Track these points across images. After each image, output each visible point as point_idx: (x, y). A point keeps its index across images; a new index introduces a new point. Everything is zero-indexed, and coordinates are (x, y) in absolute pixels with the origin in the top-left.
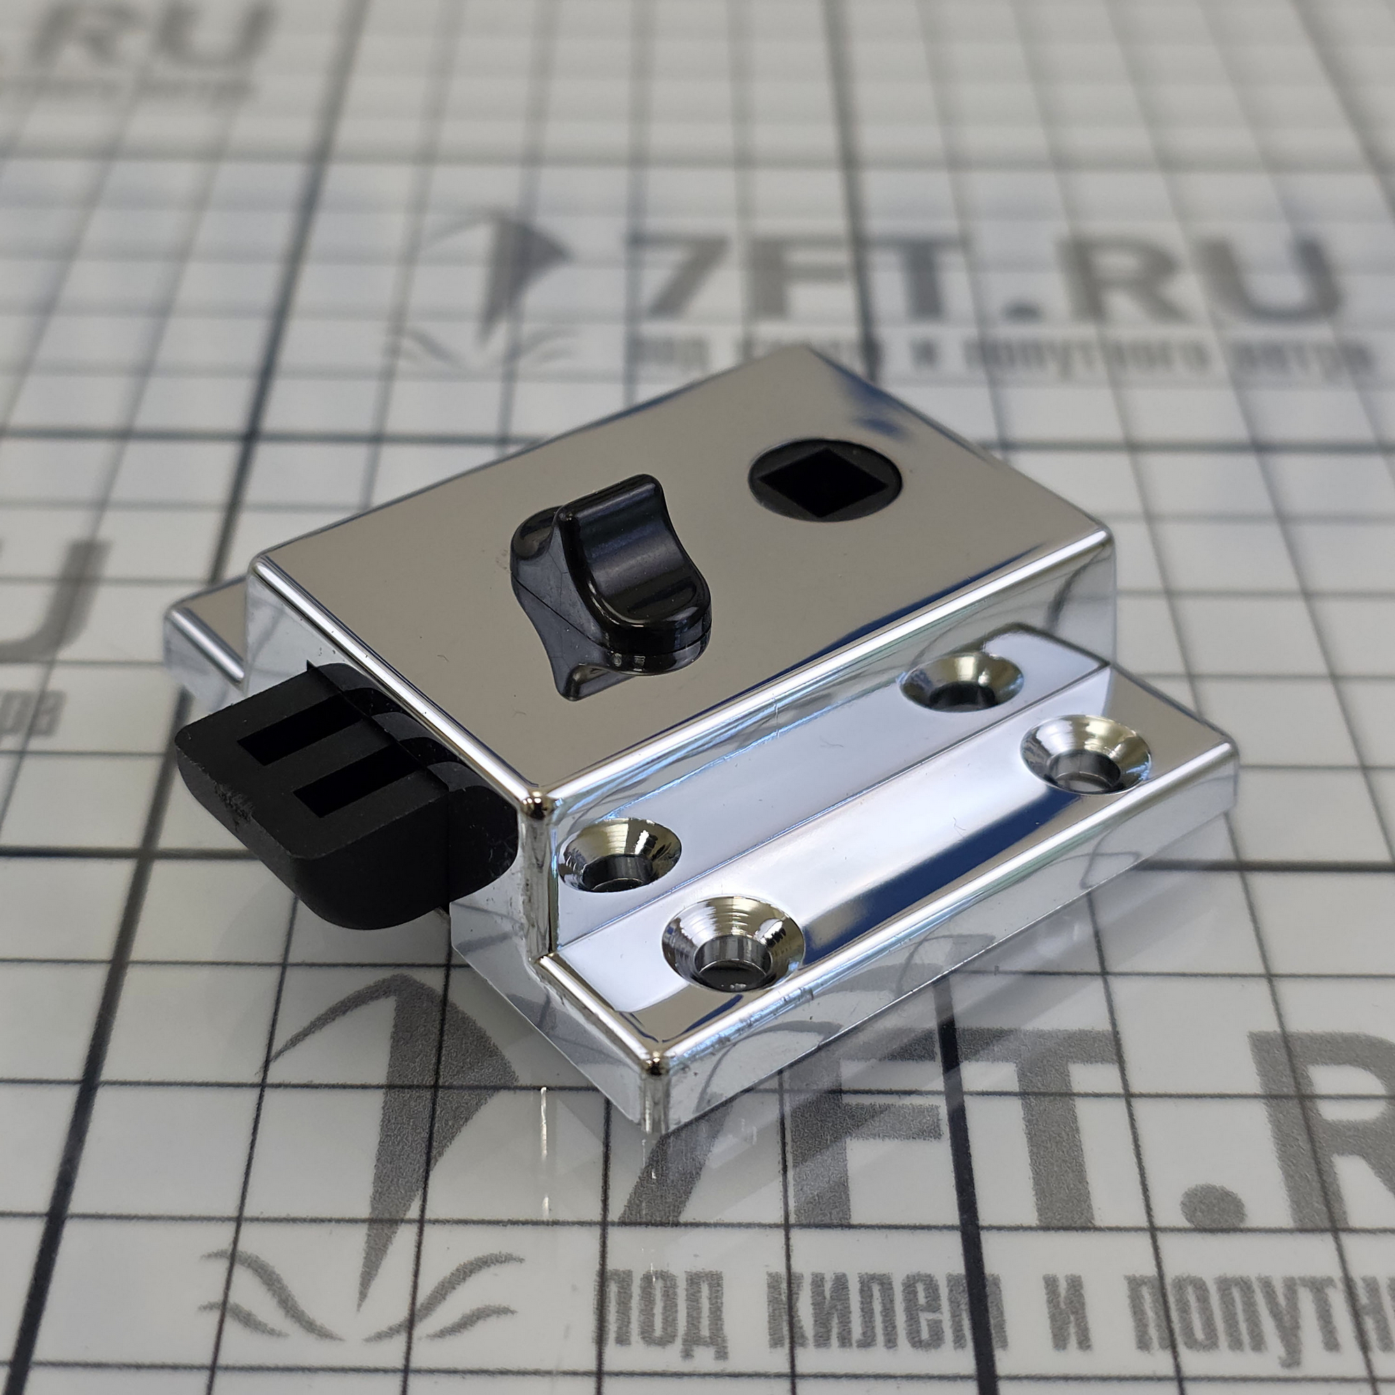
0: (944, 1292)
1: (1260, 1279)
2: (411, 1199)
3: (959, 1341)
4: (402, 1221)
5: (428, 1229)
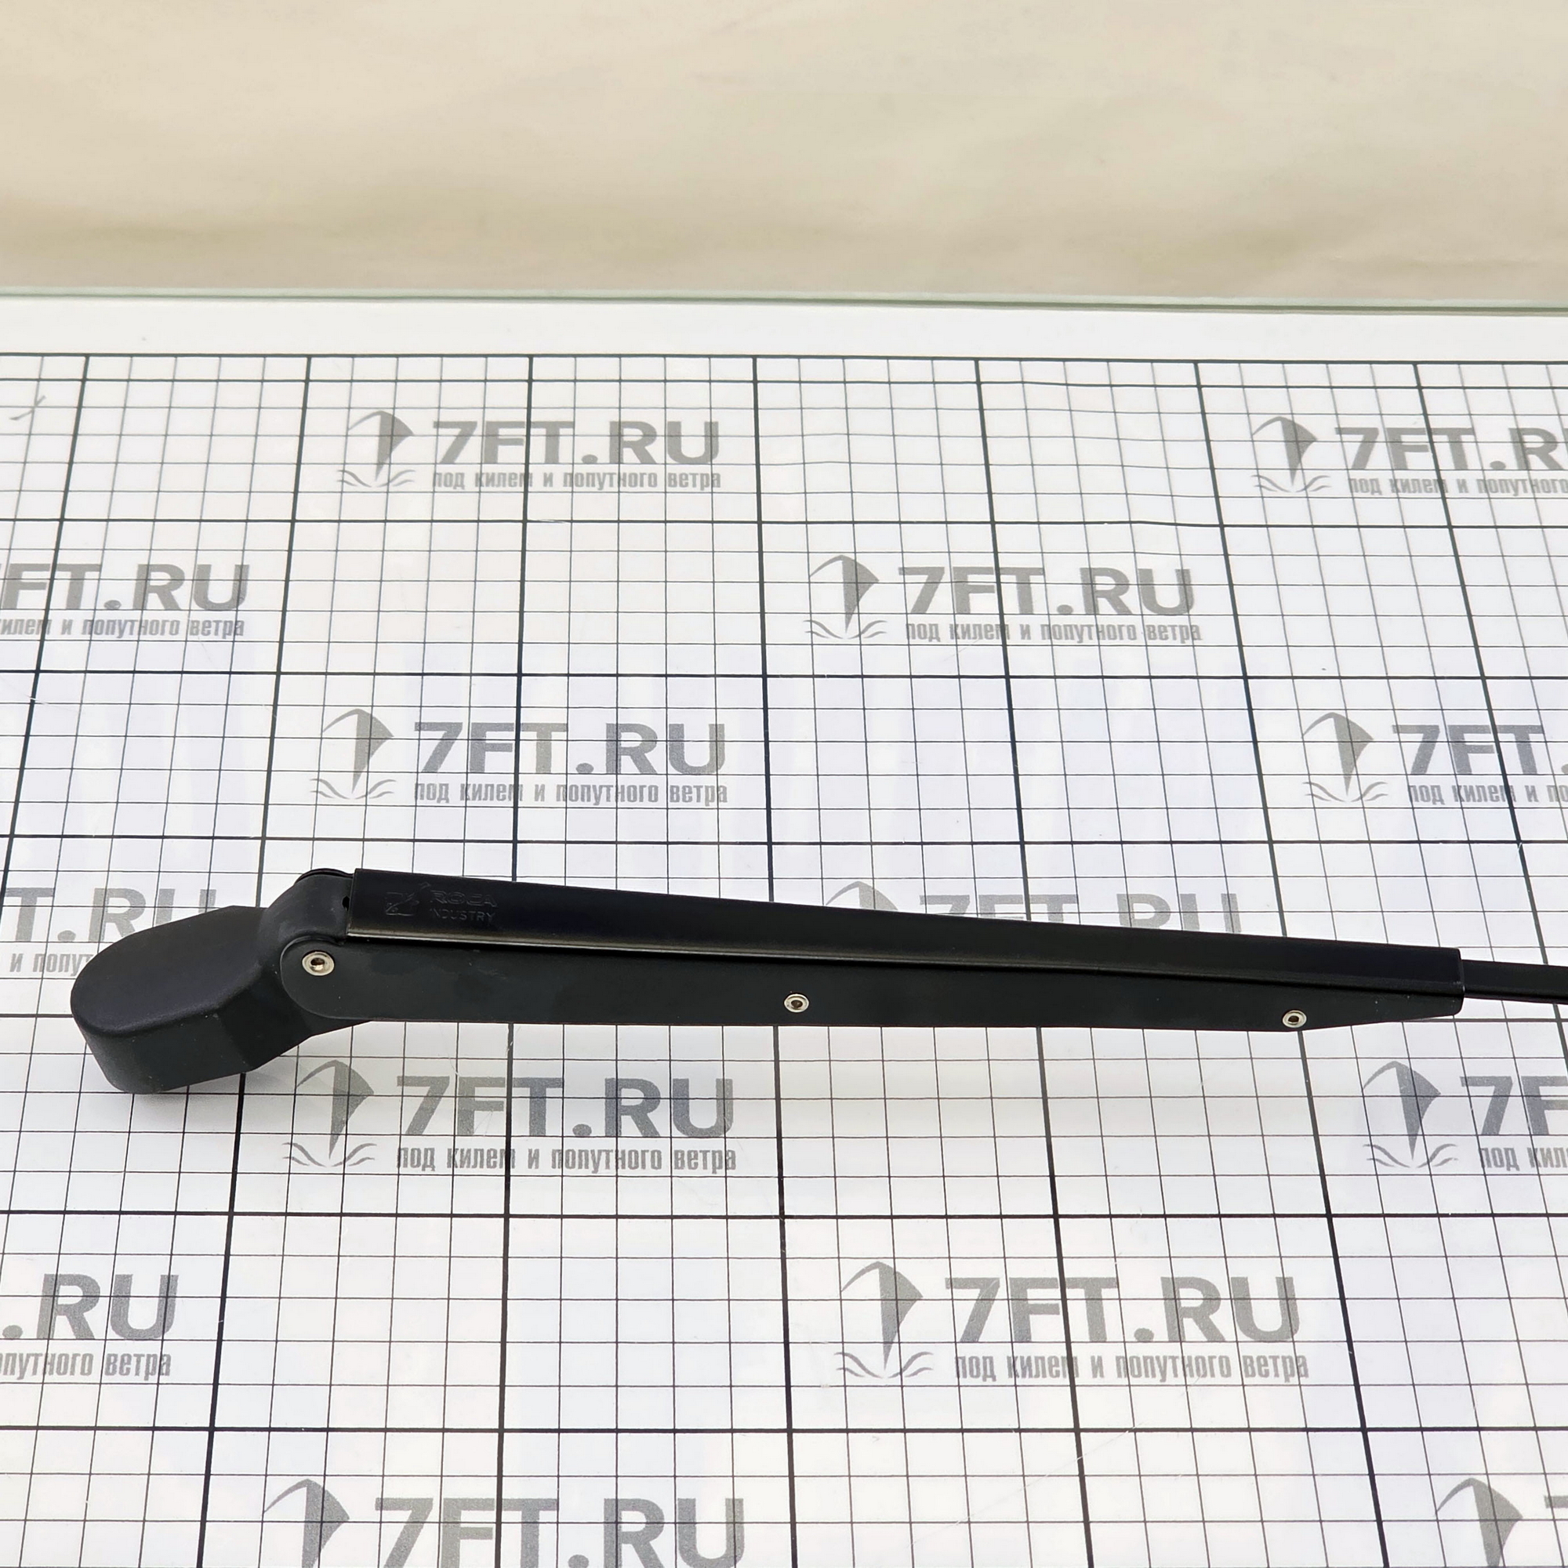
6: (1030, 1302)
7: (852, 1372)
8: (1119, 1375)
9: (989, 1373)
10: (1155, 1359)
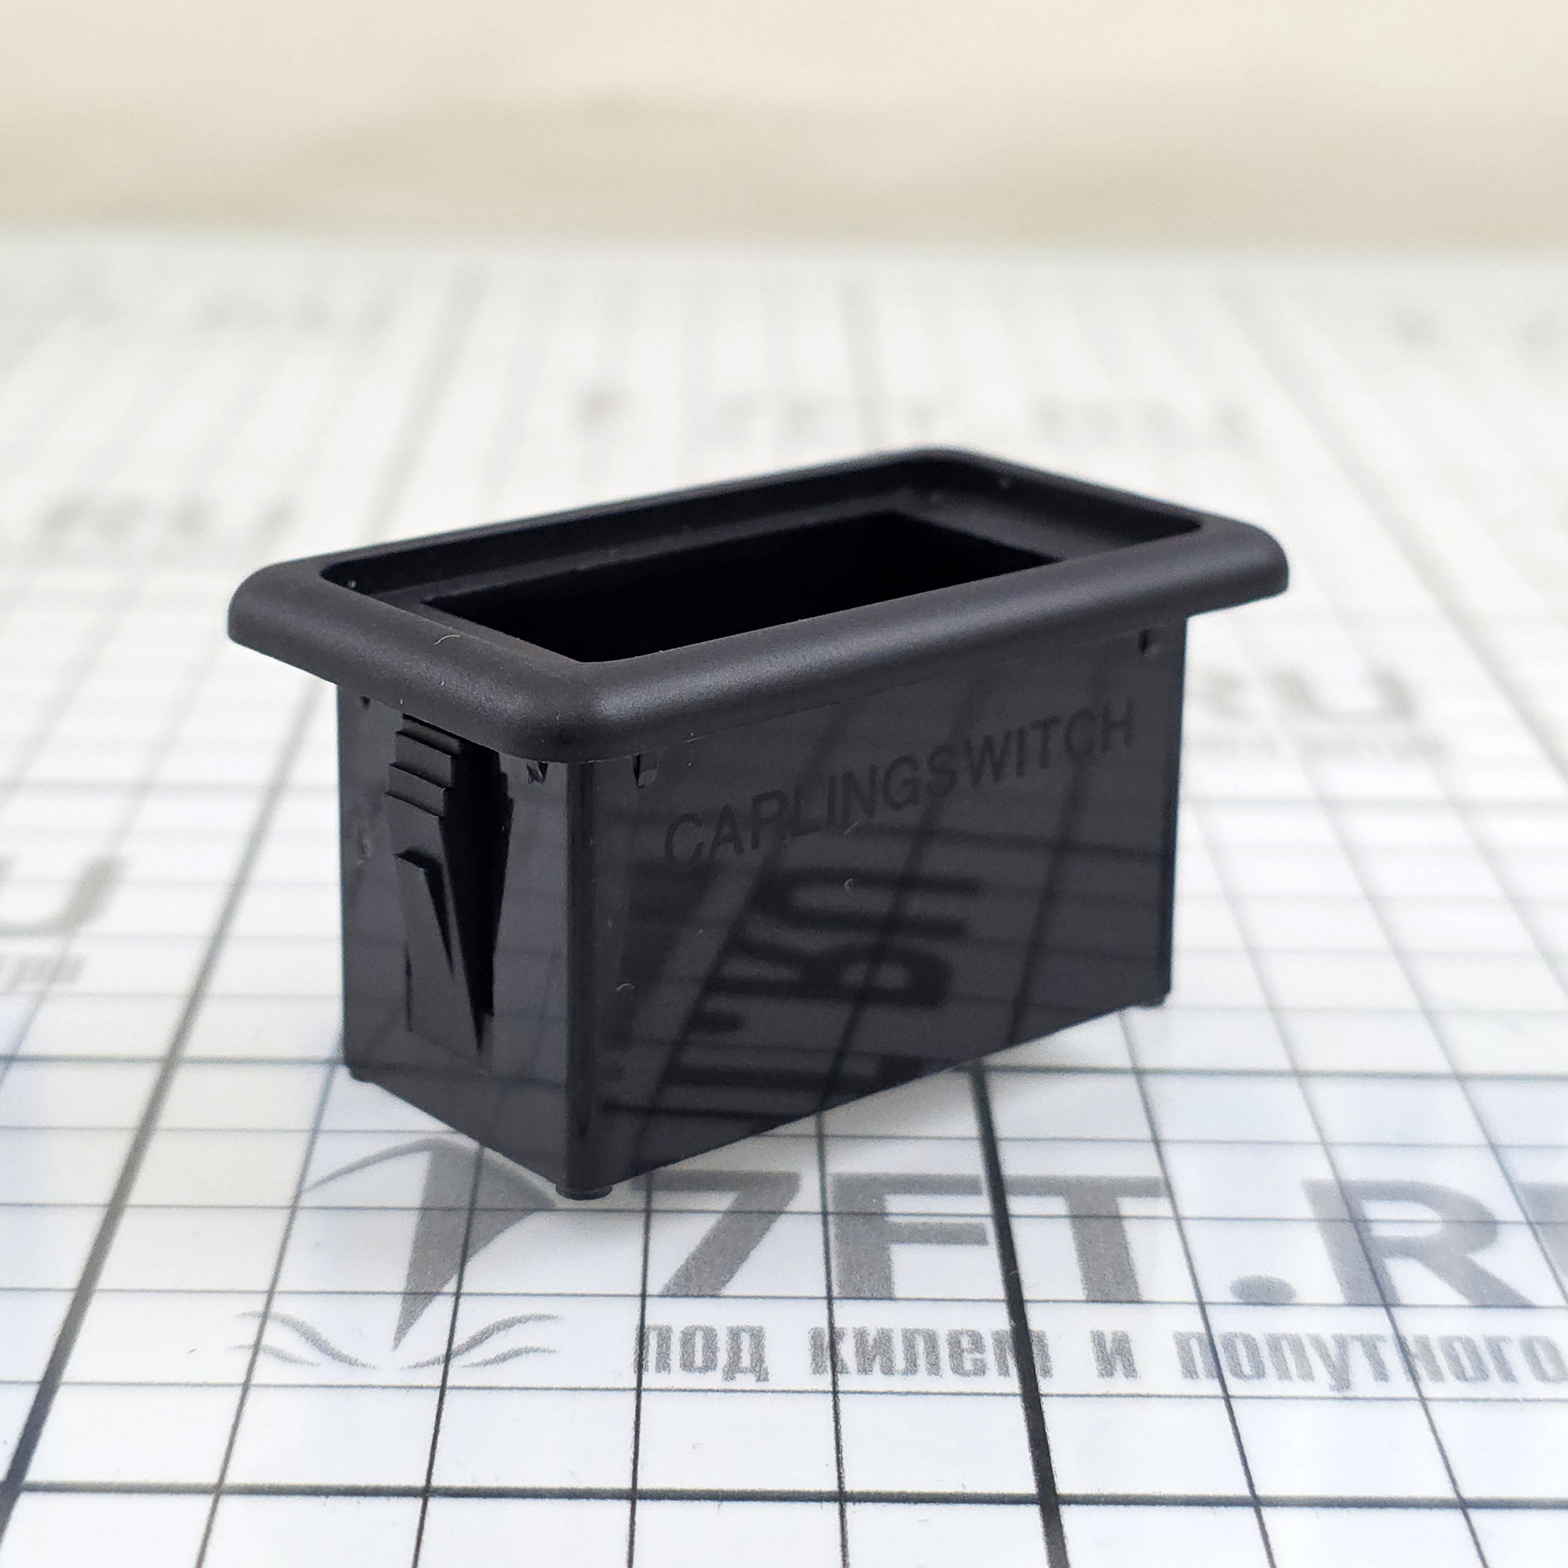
0: (989, 1343)
1: (1309, 1336)
2: (446, 1282)
3: (1004, 1371)
4: (438, 1293)
5: (461, 1300)
6: (892, 1219)
7: (280, 1355)
8: (1190, 1372)
9: (746, 1361)
10: (1306, 1342)
